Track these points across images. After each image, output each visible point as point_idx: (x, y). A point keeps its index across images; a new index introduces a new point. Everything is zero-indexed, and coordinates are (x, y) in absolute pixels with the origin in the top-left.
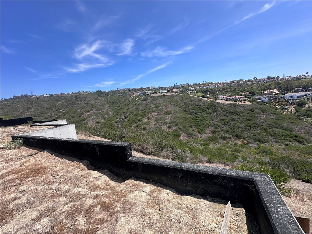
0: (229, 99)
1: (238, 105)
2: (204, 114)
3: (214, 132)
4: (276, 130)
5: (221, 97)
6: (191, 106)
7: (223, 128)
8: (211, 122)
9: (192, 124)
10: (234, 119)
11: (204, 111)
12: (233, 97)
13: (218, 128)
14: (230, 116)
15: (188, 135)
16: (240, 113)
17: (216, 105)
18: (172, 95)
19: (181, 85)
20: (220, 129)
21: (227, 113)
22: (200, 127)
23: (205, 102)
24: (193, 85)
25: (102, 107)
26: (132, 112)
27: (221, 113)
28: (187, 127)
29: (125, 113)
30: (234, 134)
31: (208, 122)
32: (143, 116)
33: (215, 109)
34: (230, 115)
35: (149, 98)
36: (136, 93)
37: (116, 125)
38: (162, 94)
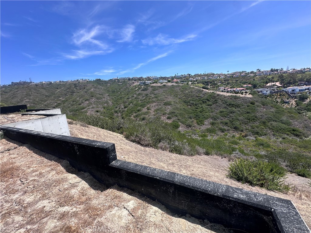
0: (230, 91)
1: (239, 98)
2: (204, 106)
3: (213, 124)
4: (274, 123)
5: (222, 88)
6: (191, 97)
7: (222, 120)
8: (211, 114)
9: (191, 115)
10: (234, 111)
11: (204, 103)
12: (235, 89)
13: (217, 120)
14: (230, 109)
15: (187, 126)
16: (240, 105)
17: (216, 97)
18: (173, 85)
19: (182, 75)
20: (219, 121)
21: (227, 105)
22: (199, 119)
23: (206, 93)
24: (195, 75)
25: (101, 96)
26: (132, 102)
27: (221, 105)
28: (186, 118)
29: (124, 102)
30: (232, 126)
31: (207, 114)
32: (143, 106)
33: (215, 100)
34: (230, 107)
35: (149, 88)
36: (136, 82)
37: (116, 115)
38: (162, 84)
